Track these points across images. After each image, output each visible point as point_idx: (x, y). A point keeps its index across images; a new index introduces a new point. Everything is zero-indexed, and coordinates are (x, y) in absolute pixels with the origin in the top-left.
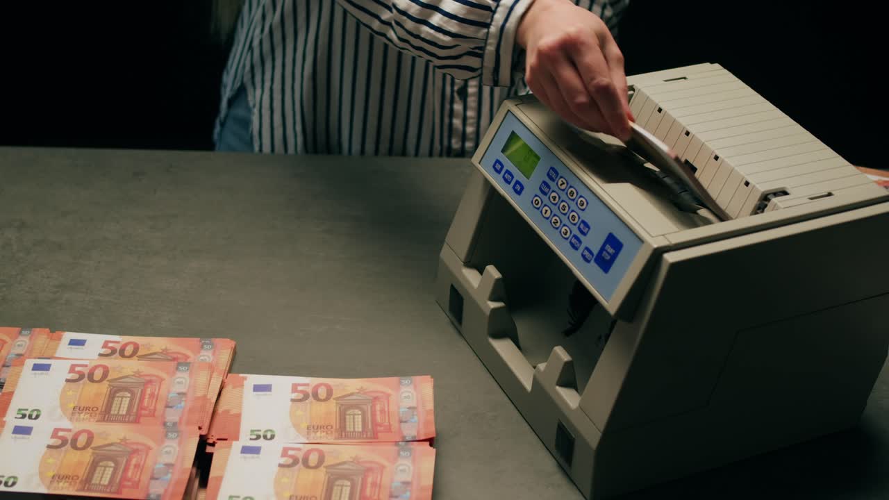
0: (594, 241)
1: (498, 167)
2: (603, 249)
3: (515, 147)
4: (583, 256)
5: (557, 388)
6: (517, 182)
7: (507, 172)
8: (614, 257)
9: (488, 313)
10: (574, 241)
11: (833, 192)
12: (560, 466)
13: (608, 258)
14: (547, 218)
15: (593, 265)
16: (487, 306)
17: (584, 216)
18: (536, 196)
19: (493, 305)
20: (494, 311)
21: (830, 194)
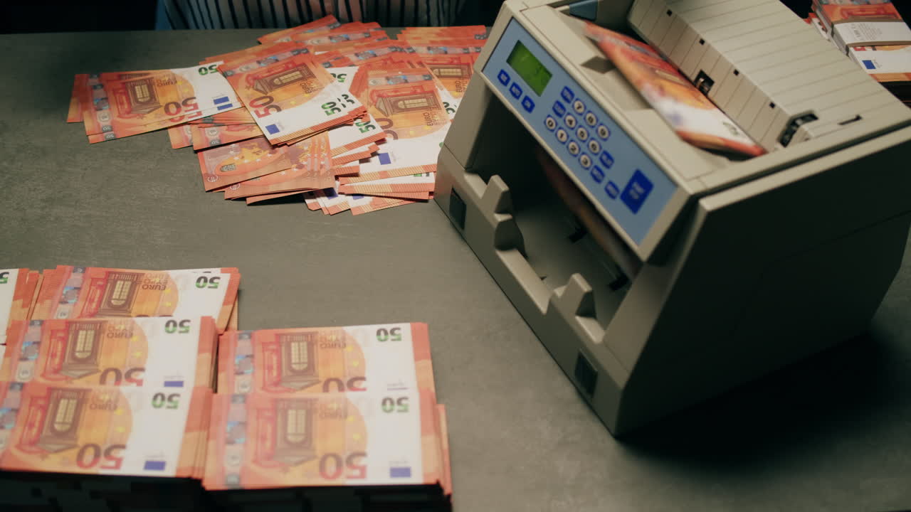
0: (620, 176)
1: (504, 78)
2: (629, 186)
3: (523, 58)
4: (607, 191)
5: (578, 318)
6: (527, 98)
7: (514, 85)
8: (643, 197)
9: (495, 226)
10: (596, 172)
11: (862, 115)
12: (580, 393)
13: (636, 197)
14: (564, 143)
15: (619, 202)
16: (494, 219)
17: (607, 147)
18: (549, 116)
19: (500, 218)
20: (502, 224)
21: (858, 118)
